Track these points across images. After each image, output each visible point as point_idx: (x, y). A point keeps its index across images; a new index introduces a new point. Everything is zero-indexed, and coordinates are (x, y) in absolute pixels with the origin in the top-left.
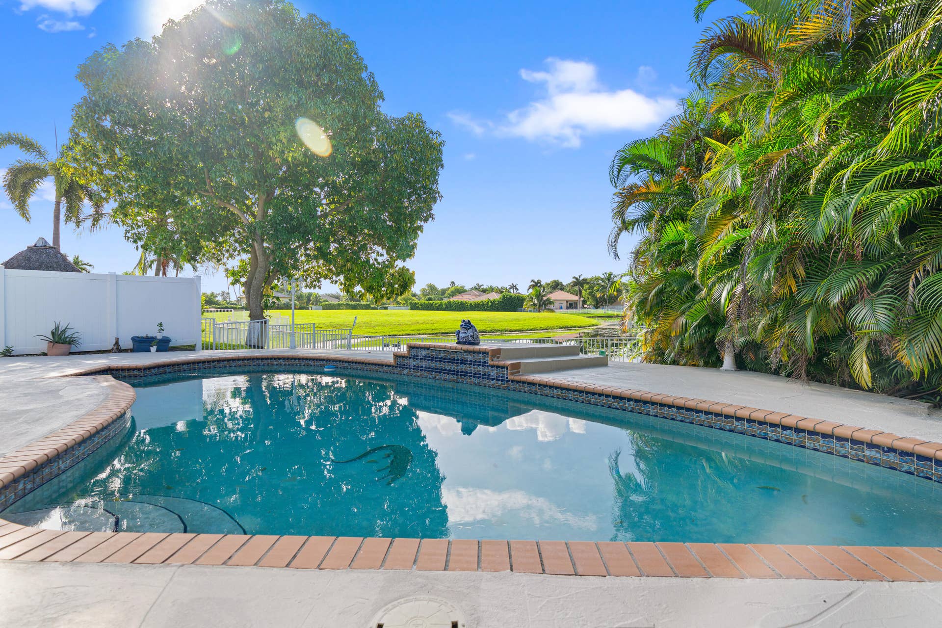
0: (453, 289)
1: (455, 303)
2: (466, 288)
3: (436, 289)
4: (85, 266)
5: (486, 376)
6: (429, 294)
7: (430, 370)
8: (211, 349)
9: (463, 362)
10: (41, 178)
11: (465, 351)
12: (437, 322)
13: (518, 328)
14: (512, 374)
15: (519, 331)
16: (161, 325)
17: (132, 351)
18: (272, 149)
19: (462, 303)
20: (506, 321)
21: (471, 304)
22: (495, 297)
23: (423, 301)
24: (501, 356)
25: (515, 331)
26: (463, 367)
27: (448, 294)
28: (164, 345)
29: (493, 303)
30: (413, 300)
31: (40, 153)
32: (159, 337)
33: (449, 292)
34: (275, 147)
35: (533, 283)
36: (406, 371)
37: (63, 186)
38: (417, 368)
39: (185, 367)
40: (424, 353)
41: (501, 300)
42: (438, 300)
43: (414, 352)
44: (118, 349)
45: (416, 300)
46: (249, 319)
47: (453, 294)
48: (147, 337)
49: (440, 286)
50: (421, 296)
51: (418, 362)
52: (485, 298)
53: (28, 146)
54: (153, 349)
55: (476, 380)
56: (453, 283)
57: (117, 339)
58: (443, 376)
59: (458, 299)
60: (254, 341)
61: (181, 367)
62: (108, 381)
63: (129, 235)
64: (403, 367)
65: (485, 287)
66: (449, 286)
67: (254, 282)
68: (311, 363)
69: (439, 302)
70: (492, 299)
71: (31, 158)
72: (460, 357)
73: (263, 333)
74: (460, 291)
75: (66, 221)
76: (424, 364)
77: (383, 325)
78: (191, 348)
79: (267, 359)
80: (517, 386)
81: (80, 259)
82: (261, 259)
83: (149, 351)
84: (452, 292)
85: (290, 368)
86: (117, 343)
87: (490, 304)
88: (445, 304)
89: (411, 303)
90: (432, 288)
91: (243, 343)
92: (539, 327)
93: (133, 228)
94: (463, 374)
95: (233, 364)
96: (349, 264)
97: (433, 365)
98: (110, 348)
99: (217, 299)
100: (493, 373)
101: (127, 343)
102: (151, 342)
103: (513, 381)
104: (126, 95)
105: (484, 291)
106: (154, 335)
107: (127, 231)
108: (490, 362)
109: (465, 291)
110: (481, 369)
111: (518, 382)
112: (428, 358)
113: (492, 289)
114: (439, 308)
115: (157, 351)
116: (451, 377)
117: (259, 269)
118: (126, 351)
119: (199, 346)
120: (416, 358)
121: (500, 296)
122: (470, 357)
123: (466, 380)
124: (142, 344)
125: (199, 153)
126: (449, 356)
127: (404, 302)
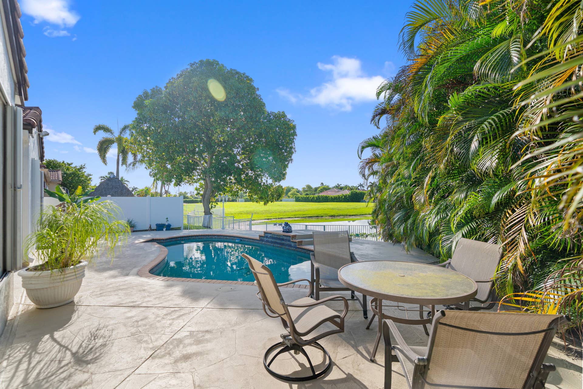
0: (322, 188)
1: (322, 197)
2: (331, 186)
3: (311, 188)
4: (125, 182)
5: (290, 246)
6: (307, 191)
7: (272, 242)
8: (187, 229)
9: (283, 240)
10: (111, 144)
11: (284, 235)
12: (307, 210)
13: (354, 214)
14: (299, 245)
15: (355, 215)
16: (167, 219)
17: (156, 230)
18: (214, 136)
19: (326, 197)
20: (348, 209)
21: (332, 197)
22: (347, 193)
23: (304, 195)
24: (297, 238)
25: (353, 215)
26: (283, 242)
27: (319, 191)
28: (169, 228)
29: (345, 196)
30: (297, 195)
31: (112, 133)
32: (167, 224)
33: (319, 189)
34: (215, 135)
35: (370, 184)
36: (264, 242)
37: (121, 148)
38: (267, 241)
39: (179, 239)
40: (270, 235)
41: (350, 195)
42: (312, 194)
43: (266, 235)
44: (151, 230)
45: (299, 195)
46: (204, 214)
47: (322, 191)
48: (162, 224)
49: (314, 186)
50: (302, 192)
51: (267, 239)
52: (341, 193)
53: (106, 130)
54: (164, 229)
55: (287, 247)
56: (322, 184)
57: (150, 225)
58: (277, 245)
59: (324, 194)
60: (206, 225)
61: (178, 239)
62: (157, 245)
63: (151, 174)
64: (262, 240)
65: (342, 186)
66: (320, 186)
67: (206, 196)
68: (228, 238)
69: (313, 196)
70: (345, 194)
71: (107, 135)
72: (281, 237)
73: (210, 221)
74: (327, 189)
75: (122, 165)
76: (270, 240)
77: (275, 212)
78: (179, 229)
79: (210, 236)
80: (300, 250)
81: (123, 178)
82: (209, 184)
83: (163, 230)
84: (321, 189)
85: (220, 240)
86: (150, 227)
87: (343, 197)
88: (316, 197)
89: (296, 197)
90: (309, 187)
91: (201, 225)
92: (368, 213)
93: (153, 171)
94: (283, 244)
95: (197, 238)
96: (250, 186)
97: (273, 240)
98: (148, 229)
99: (187, 195)
100: (293, 244)
101: (154, 227)
102: (163, 226)
103: (299, 248)
104: (153, 117)
105: (341, 188)
106: (164, 223)
107: (150, 172)
108: (291, 240)
109: (329, 189)
110: (288, 243)
111: (300, 248)
112: (271, 237)
113: (346, 187)
114: (313, 200)
115: (166, 230)
116: (279, 245)
117: (208, 189)
118: (153, 230)
119: (182, 228)
120: (267, 237)
121: (350, 192)
122: (285, 238)
123: (284, 247)
124: (160, 227)
125: (182, 139)
126: (278, 237)
127: (292, 196)
